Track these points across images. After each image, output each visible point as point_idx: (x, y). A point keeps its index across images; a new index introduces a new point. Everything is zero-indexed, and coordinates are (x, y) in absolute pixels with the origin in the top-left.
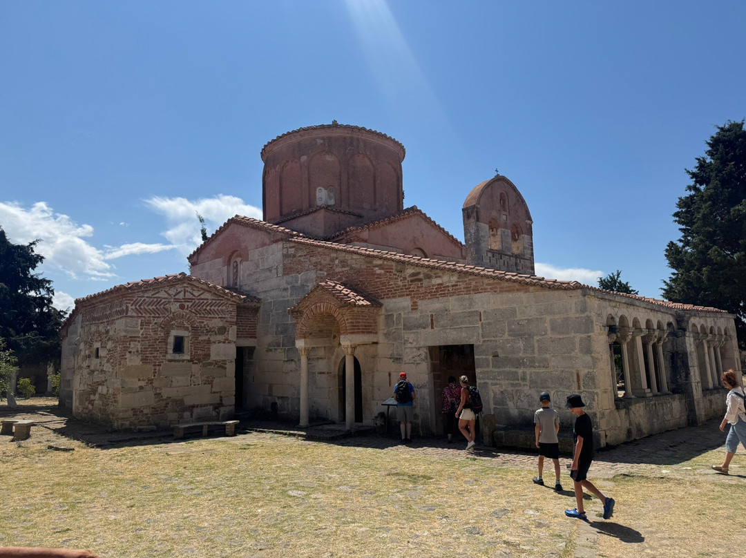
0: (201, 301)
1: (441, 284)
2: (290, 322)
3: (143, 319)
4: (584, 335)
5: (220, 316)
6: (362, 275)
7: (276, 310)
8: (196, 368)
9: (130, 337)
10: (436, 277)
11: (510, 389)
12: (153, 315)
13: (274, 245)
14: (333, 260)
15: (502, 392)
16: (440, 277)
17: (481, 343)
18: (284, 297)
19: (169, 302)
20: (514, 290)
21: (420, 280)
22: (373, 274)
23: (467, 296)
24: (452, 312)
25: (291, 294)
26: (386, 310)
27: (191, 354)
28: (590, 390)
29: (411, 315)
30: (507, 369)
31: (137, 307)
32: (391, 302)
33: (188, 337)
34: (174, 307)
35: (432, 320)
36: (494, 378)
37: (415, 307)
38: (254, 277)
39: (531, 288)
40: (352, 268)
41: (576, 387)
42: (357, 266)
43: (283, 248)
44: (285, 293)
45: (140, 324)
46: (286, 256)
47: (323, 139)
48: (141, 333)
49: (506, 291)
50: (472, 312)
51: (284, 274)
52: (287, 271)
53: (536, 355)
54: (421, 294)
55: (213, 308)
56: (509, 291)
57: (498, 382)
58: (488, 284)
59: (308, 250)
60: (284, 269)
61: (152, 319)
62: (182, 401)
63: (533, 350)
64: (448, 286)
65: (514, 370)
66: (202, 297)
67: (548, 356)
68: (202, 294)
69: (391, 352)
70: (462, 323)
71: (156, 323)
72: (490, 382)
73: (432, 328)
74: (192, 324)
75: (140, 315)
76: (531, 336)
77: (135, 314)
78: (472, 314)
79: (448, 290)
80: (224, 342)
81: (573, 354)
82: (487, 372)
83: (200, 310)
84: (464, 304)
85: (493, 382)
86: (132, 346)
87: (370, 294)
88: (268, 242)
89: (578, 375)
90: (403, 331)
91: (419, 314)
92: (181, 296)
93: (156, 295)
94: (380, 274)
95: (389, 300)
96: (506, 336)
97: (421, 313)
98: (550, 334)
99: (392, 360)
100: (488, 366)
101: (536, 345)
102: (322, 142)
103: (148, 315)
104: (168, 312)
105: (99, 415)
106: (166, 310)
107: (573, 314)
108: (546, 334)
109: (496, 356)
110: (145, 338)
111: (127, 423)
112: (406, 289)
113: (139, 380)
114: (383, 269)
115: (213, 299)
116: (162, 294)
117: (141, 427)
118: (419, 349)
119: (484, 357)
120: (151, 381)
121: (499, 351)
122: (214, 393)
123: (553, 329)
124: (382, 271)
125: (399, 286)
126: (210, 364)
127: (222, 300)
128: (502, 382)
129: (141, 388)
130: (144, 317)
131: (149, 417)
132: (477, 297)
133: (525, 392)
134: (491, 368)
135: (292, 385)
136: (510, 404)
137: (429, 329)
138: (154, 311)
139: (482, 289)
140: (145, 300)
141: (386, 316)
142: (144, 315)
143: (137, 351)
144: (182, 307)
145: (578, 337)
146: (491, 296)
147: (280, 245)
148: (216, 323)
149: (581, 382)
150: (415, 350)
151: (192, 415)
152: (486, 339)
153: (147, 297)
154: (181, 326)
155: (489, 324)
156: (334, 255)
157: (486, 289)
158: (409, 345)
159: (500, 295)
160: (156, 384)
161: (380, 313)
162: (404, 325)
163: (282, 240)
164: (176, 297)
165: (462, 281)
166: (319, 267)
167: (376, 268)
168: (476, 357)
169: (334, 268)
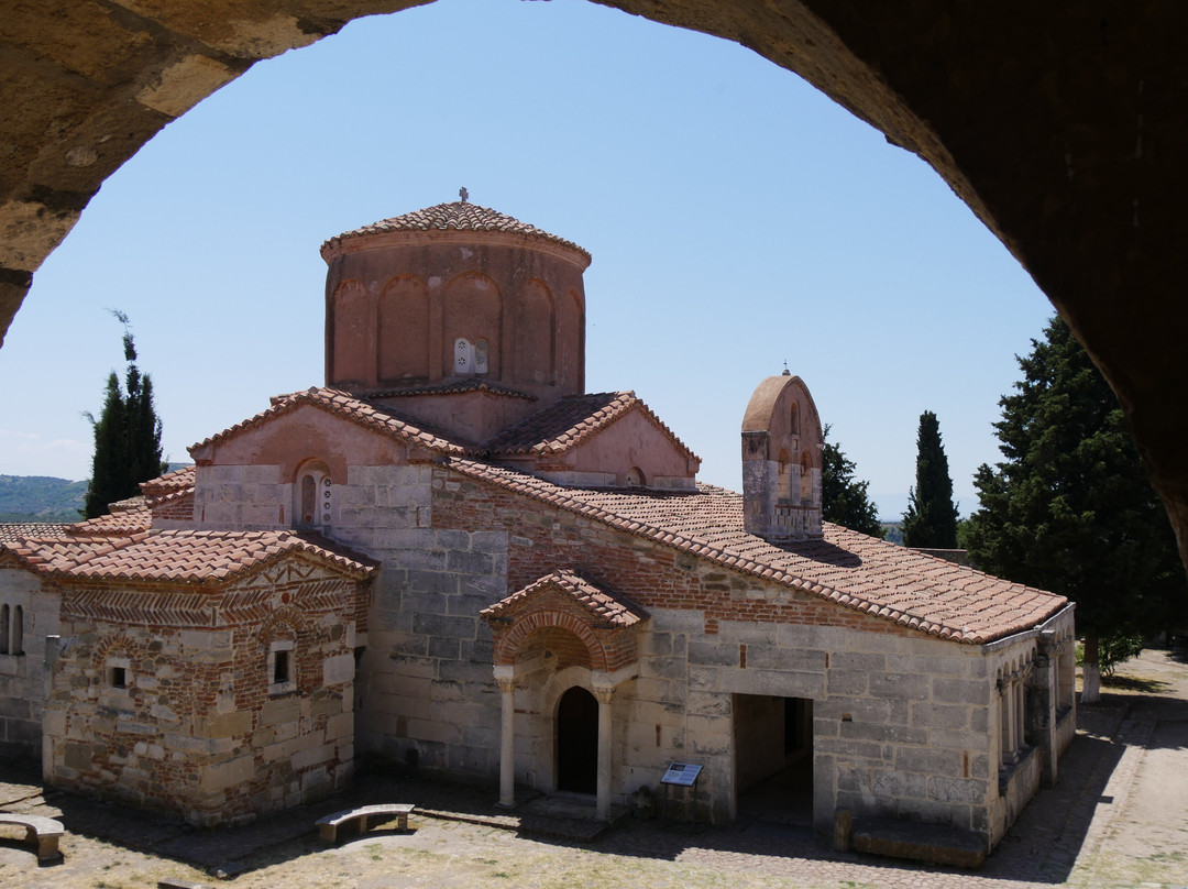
0: (311, 584)
1: (764, 601)
2: (447, 614)
3: (236, 629)
4: (980, 707)
5: (335, 607)
6: (608, 559)
7: (414, 588)
8: (305, 704)
9: (221, 665)
10: (754, 588)
11: (866, 768)
12: (249, 621)
13: (412, 468)
14: (548, 522)
15: (853, 772)
16: (761, 589)
17: (825, 700)
18: (434, 567)
19: (270, 593)
20: (883, 630)
21: (724, 588)
22: (634, 562)
23: (807, 627)
24: (779, 647)
25: (451, 566)
26: (656, 626)
27: (298, 679)
28: (981, 779)
29: (703, 641)
30: (864, 741)
31: (228, 609)
32: (667, 613)
33: (293, 650)
34: (275, 602)
35: (743, 655)
36: (843, 751)
37: (711, 629)
38: (361, 518)
39: (910, 632)
40: (588, 544)
41: (963, 774)
42: (602, 543)
43: (433, 477)
44: (435, 561)
45: (232, 640)
46: (438, 493)
47: (472, 248)
48: (234, 655)
49: (871, 629)
50: (814, 651)
51: (434, 526)
52: (439, 520)
53: (908, 726)
54: (726, 610)
55: (325, 593)
56: (877, 630)
57: (849, 757)
58: (842, 615)
59: (491, 494)
60: (434, 516)
61: (248, 627)
62: (288, 764)
63: (906, 718)
64: (775, 606)
65: (873, 742)
66: (312, 576)
67: (926, 728)
68: (312, 571)
69: (662, 694)
70: (795, 665)
71: (253, 635)
72: (835, 756)
73: (743, 666)
74: (297, 627)
75: (232, 623)
76: (903, 698)
77: (225, 623)
78: (812, 654)
79: (775, 613)
80: (340, 653)
81: (962, 729)
82: (833, 741)
83: (309, 601)
84: (802, 637)
85: (841, 756)
86: (223, 679)
87: (624, 594)
88: (396, 459)
89: (966, 758)
90: (687, 664)
91: (721, 642)
92: (284, 580)
93: (252, 585)
94: (647, 565)
95: (662, 610)
96: (866, 694)
97: (724, 640)
98: (931, 699)
99: (665, 706)
100: (834, 733)
101: (910, 712)
102: (471, 254)
103: (244, 622)
104: (268, 610)
105: (142, 794)
106: (266, 607)
107: (967, 676)
108: (926, 698)
109: (847, 719)
110: (239, 662)
111: (219, 814)
112: (697, 597)
113: (234, 738)
114: (653, 557)
115: (327, 579)
116: (261, 581)
117: (238, 818)
118: (716, 695)
119: (829, 720)
120: (249, 738)
121: (853, 714)
122: (329, 742)
123: (937, 693)
124: (652, 561)
125: (684, 591)
126: (323, 694)
127: (338, 578)
128: (855, 758)
129: (237, 751)
130: (238, 626)
131: (247, 800)
132: (824, 631)
133: (889, 774)
134: (838, 737)
135: (452, 724)
136: (865, 789)
137: (737, 668)
138: (251, 613)
139: (832, 620)
140: (238, 595)
141: (655, 634)
142: (238, 622)
143: (230, 689)
144: (285, 599)
145: (972, 707)
146: (847, 633)
147: (426, 471)
148: (330, 620)
149: (970, 768)
150: (709, 696)
151: (300, 785)
152: (833, 694)
153: (241, 589)
154: (284, 635)
155: (841, 673)
156: (549, 513)
157: (839, 621)
158: (698, 687)
159: (861, 634)
160: (256, 741)
161: (643, 629)
162: (690, 655)
163: (431, 462)
164: (279, 582)
165: (800, 603)
166: (516, 528)
167: (639, 554)
168: (815, 719)
169: (552, 535)
